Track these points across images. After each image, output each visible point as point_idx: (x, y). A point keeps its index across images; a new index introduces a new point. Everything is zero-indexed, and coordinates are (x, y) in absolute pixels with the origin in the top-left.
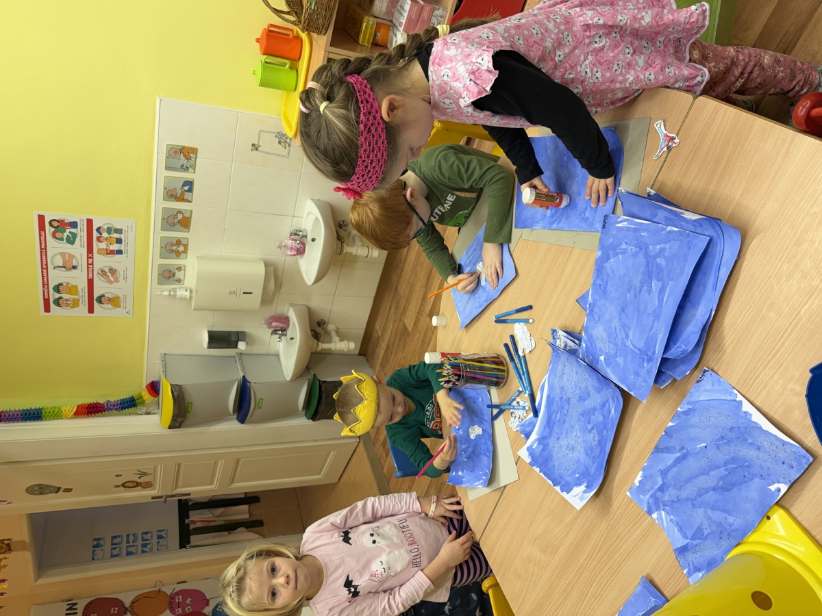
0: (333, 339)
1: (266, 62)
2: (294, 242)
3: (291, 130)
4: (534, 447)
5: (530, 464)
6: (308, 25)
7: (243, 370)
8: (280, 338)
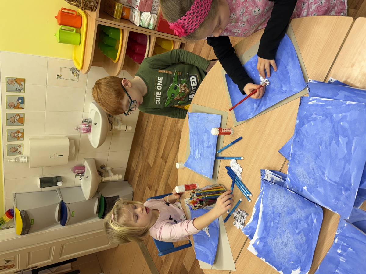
0: (109, 174)
1: (62, 29)
2: (84, 126)
3: (79, 66)
4: (257, 244)
5: (257, 255)
6: (85, 6)
7: (62, 197)
8: (80, 177)
